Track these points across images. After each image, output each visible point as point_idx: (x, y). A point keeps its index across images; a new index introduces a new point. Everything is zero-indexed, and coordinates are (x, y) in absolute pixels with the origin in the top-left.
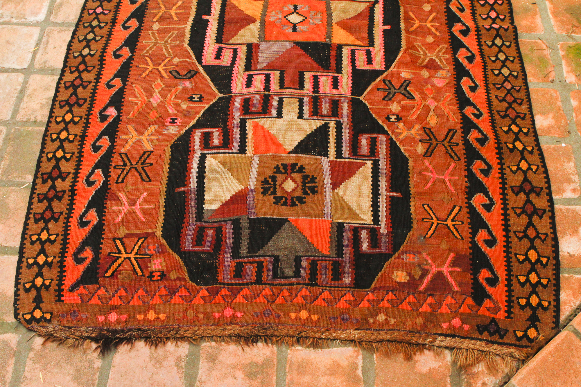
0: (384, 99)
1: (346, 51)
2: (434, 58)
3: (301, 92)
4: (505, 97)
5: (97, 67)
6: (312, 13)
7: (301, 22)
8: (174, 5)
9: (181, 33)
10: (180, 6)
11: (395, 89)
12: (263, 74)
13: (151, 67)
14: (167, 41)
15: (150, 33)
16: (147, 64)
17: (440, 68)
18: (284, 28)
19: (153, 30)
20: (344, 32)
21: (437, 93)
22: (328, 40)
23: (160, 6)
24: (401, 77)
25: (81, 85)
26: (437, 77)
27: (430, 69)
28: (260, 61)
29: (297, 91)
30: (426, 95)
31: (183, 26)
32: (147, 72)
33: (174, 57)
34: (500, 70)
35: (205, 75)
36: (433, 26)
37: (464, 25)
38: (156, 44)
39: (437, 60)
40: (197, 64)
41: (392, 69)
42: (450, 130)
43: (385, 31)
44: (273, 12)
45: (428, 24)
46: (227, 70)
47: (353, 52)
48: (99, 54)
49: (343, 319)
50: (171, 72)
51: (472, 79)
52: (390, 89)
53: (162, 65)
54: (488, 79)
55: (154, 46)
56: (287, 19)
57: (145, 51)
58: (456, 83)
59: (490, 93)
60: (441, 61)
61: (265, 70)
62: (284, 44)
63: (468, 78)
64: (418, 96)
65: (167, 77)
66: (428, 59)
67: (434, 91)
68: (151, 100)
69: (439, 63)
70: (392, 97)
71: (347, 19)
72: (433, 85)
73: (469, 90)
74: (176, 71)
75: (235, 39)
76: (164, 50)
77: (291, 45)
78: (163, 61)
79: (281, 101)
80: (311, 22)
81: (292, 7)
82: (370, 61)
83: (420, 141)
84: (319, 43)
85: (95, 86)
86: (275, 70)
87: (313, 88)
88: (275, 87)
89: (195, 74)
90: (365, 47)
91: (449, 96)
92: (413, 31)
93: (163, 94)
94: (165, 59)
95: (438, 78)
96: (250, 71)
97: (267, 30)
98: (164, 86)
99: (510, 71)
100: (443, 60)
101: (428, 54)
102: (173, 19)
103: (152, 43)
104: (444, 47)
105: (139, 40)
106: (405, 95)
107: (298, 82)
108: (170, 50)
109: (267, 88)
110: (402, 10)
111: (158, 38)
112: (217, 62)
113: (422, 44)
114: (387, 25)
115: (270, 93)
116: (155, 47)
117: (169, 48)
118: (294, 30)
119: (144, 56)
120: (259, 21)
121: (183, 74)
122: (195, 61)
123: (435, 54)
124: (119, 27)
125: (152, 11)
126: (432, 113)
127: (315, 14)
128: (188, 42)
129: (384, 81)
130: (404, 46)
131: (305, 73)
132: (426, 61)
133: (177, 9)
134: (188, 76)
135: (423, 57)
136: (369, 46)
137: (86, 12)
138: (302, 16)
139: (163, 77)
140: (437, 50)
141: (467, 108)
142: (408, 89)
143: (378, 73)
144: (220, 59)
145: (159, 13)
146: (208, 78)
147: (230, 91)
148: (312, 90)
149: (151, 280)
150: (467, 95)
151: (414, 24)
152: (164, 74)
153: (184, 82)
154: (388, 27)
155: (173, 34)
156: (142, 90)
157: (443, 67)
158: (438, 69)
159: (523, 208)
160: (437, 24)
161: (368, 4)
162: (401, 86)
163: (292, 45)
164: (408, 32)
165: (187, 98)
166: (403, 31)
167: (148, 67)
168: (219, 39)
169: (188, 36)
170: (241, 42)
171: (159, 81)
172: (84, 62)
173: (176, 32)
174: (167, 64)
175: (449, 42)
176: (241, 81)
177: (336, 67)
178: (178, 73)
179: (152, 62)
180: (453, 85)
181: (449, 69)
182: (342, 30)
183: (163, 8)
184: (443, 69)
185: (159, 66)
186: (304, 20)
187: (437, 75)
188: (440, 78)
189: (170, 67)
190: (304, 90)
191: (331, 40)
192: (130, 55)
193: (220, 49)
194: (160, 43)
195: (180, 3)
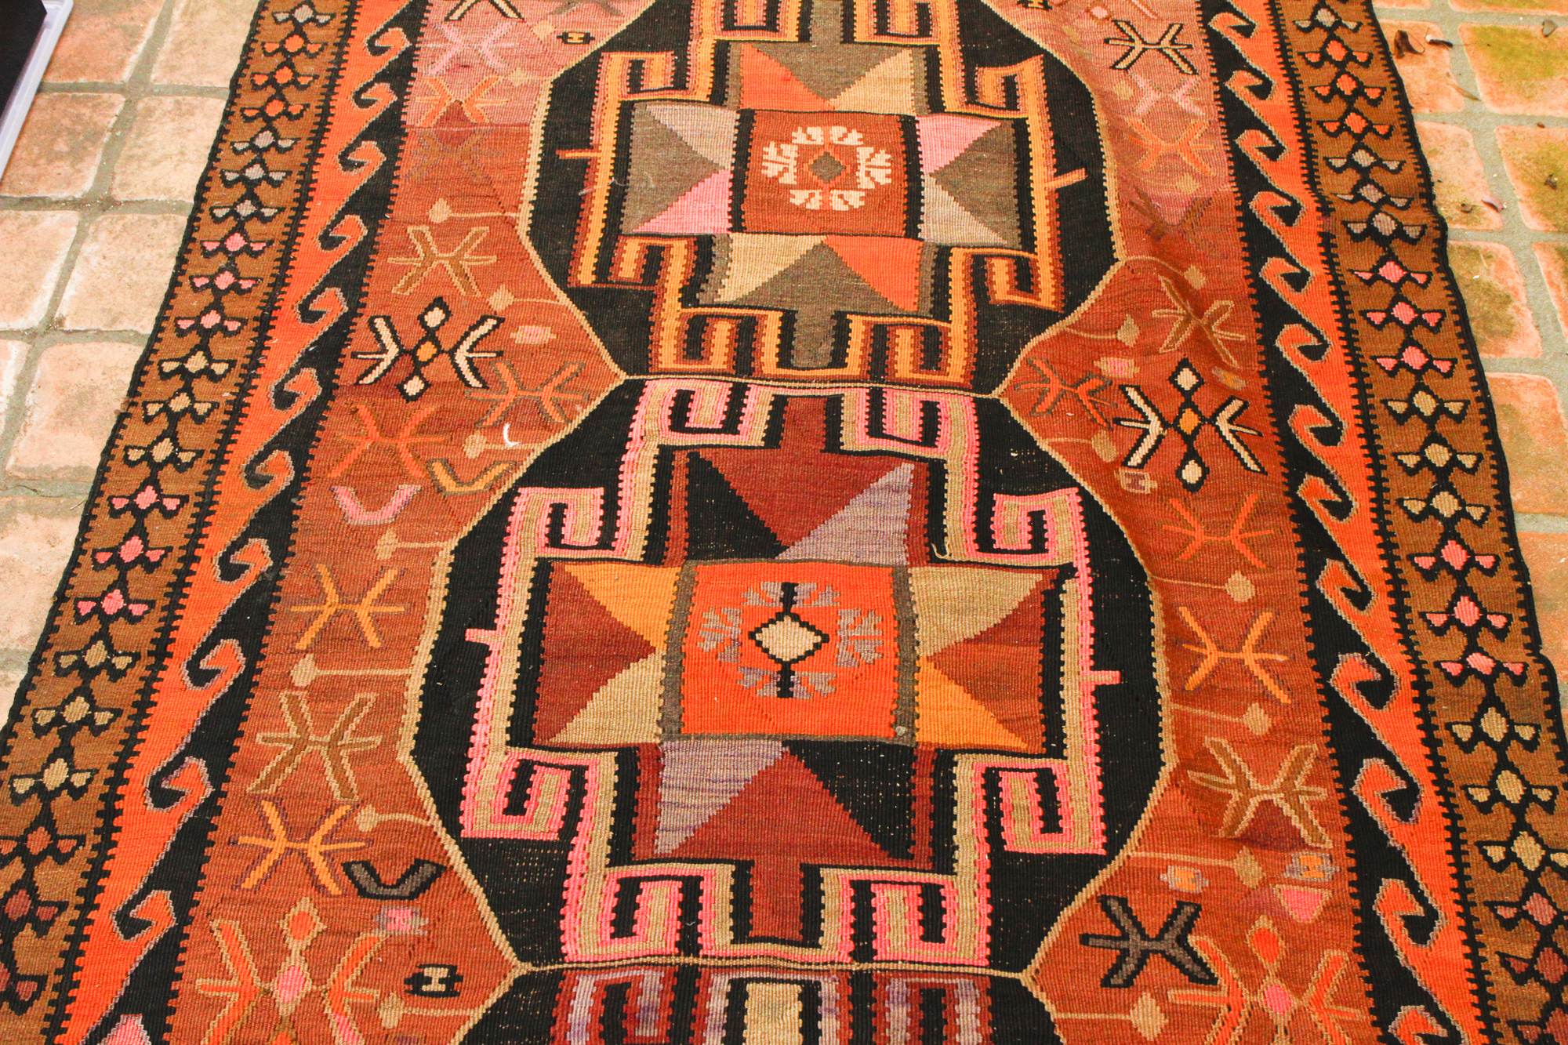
0: (1106, 982)
1: (966, 775)
2: (1277, 799)
3: (809, 953)
4: (1533, 961)
5: (94, 839)
6: (847, 619)
7: (809, 653)
8: (370, 585)
9: (391, 701)
10: (390, 589)
11: (1145, 937)
12: (675, 878)
13: (279, 844)
14: (339, 735)
15: (283, 697)
16: (267, 832)
17: (1301, 844)
18: (750, 679)
19: (292, 687)
20: (955, 693)
21: (1295, 951)
22: (902, 730)
23: (322, 590)
24: (1164, 888)
25: (31, 917)
26: (1290, 882)
27: (1264, 846)
28: (664, 820)
29: (797, 952)
30: (1258, 965)
31: (399, 672)
32: (266, 865)
33: (362, 803)
34: (1508, 844)
35: (469, 879)
36: (1265, 665)
37: (1373, 661)
38: (300, 745)
39: (1287, 810)
40: (442, 833)
41: (1130, 850)
43: (1100, 691)
44: (711, 615)
45: (1249, 657)
46: (547, 860)
47: (991, 781)
48: (99, 787)
50: (347, 867)
51: (1413, 886)
52: (1125, 936)
53: (317, 837)
54: (1468, 884)
55: (293, 754)
56: (759, 644)
57: (263, 775)
59: (1483, 946)
60: (1302, 814)
61: (680, 860)
62: (748, 747)
63: (1400, 883)
64: (1227, 973)
65: (334, 889)
66: (1254, 802)
67: (1281, 943)
68: (272, 985)
69: (1296, 822)
70: (1135, 973)
71: (968, 641)
72: (1280, 918)
73: (1405, 932)
74: (366, 865)
75: (581, 728)
76: (329, 772)
77: (774, 750)
78: (323, 818)
79: (738, 995)
80: (844, 655)
81: (775, 591)
82: (1051, 821)
84: (873, 743)
85: (81, 923)
86: (717, 861)
87: (853, 938)
88: (717, 933)
89: (433, 878)
90: (1032, 756)
91: (1336, 961)
92: (1198, 689)
93: (320, 959)
94: (330, 811)
95: (1295, 882)
96: (630, 863)
97: (689, 689)
98: (322, 927)
99: (1544, 847)
100: (1307, 808)
101: (1255, 785)
102: (365, 642)
103: (288, 740)
104: (1307, 753)
105: (242, 727)
106: (1180, 966)
107: (800, 912)
108: (349, 773)
109: (689, 941)
110: (1155, 597)
111: (310, 723)
112: (512, 827)
113: (1231, 742)
114: (1107, 668)
115: (701, 961)
116: (298, 759)
117: (345, 761)
118: (785, 689)
119: (256, 799)
120: (661, 650)
121: (388, 877)
122: (437, 823)
123: (1278, 781)
124: (176, 672)
125: (294, 609)
127: (858, 622)
128: (412, 744)
129: (1103, 900)
130: (1170, 761)
131: (823, 872)
132: (1249, 814)
133: (381, 600)
134: (407, 888)
135: (1236, 795)
136: (1046, 756)
137: (67, 608)
138: (811, 628)
139: (320, 888)
140: (1286, 764)
141: (1405, 1010)
142: (1192, 940)
143: (1083, 867)
144: (523, 812)
145: (317, 614)
146: (478, 891)
147: (559, 956)
148: (850, 946)
150: (1401, 957)
151: (1201, 657)
152: (325, 878)
153: (394, 913)
154: (1110, 677)
155: (362, 704)
156: (244, 945)
157: (1308, 840)
158: (1292, 848)
160: (1280, 658)
161: (1039, 577)
162: (1166, 928)
163: (776, 749)
164: (1179, 695)
165: (400, 983)
166: (1164, 693)
167: (268, 844)
168: (521, 732)
169: (412, 715)
170: (600, 741)
171: (305, 905)
172: (46, 819)
173: (372, 696)
174: (335, 830)
175: (1325, 733)
176: (595, 911)
177: (932, 844)
178: (371, 871)
179: (286, 824)
180: (1347, 914)
181: (1331, 846)
182: (953, 687)
183: (332, 596)
184: (1311, 848)
185: (306, 840)
186: (817, 646)
187: (1292, 871)
188: (1303, 884)
189: (346, 845)
190: (820, 947)
191: (912, 730)
192: (210, 790)
193: (524, 773)
194: (315, 743)
195: (389, 577)
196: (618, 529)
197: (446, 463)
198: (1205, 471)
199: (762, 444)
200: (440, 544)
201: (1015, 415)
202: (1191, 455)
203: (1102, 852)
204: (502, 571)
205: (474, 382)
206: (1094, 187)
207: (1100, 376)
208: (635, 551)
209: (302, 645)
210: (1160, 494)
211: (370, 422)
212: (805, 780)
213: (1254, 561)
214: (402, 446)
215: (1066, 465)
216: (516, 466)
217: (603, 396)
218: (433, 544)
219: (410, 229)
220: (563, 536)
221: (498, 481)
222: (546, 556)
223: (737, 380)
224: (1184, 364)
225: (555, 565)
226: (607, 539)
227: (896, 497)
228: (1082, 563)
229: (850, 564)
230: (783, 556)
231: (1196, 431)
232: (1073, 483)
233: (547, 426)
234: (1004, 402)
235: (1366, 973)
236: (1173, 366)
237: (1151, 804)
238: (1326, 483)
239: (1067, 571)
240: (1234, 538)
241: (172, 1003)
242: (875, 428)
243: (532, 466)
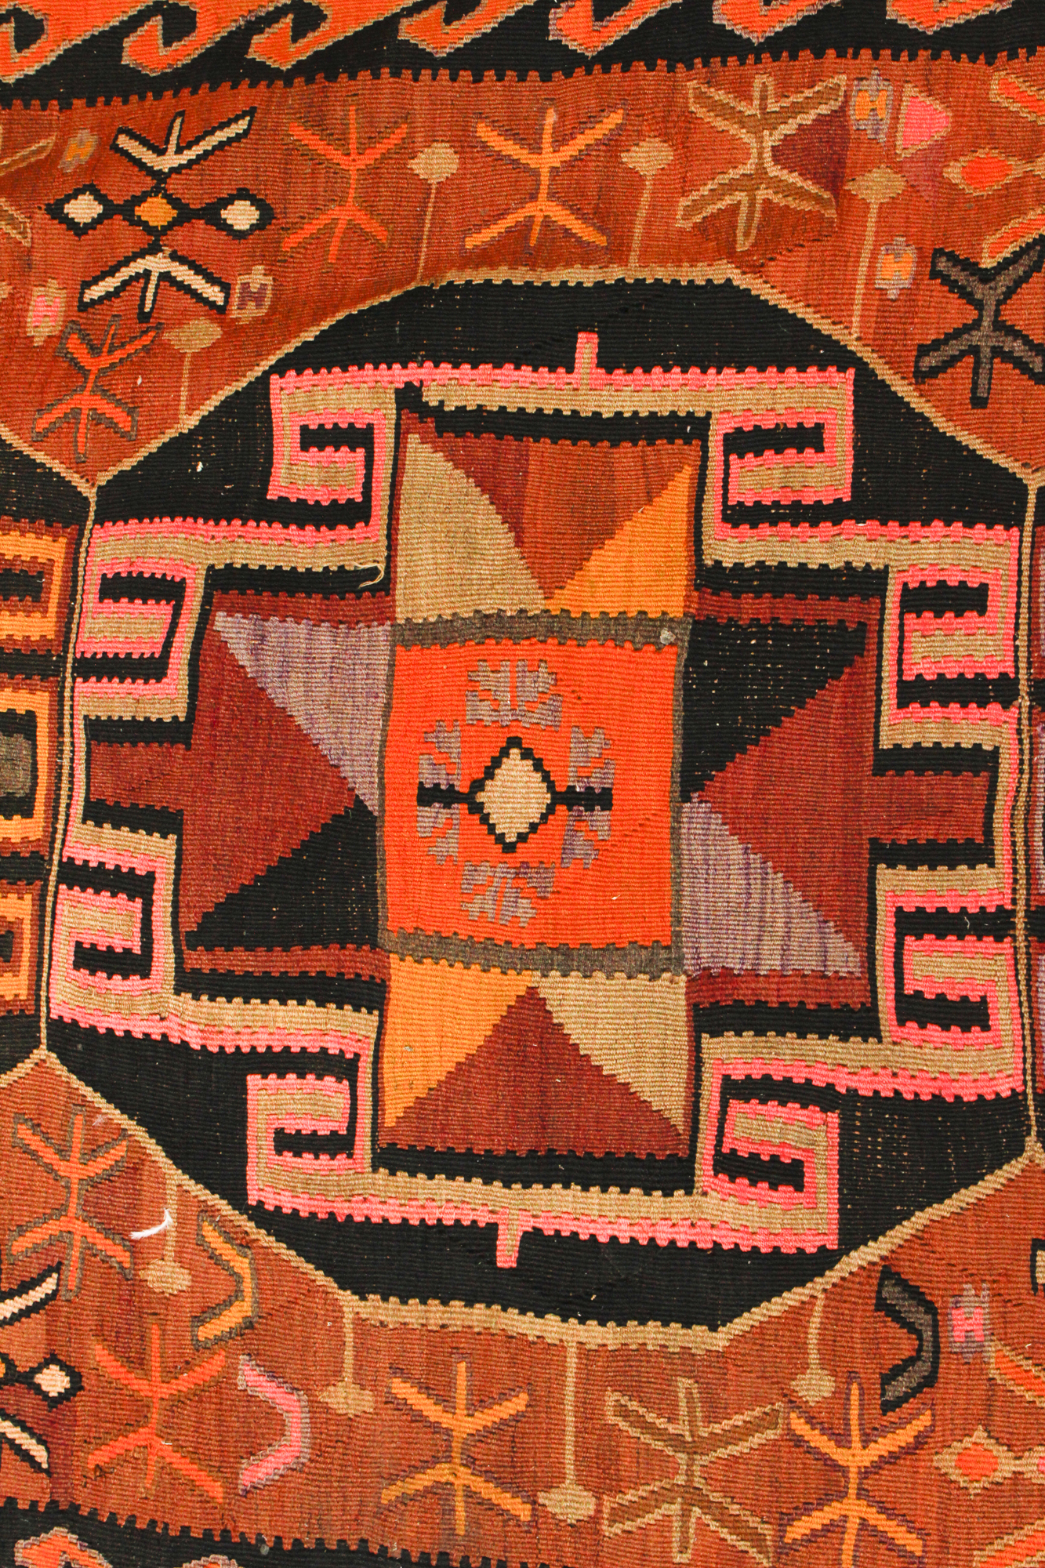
2: (771, 140)
3: (1007, 764)
6: (485, 712)
7: (538, 766)
8: (418, 1418)
9: (627, 1368)
10: (425, 1388)
11: (977, 324)
12: (899, 945)
13: (853, 1509)
14: (677, 1441)
15: (609, 1530)
16: (833, 1529)
17: (842, 111)
18: (580, 847)
19: (595, 1520)
20: (605, 561)
21: (991, 138)
22: (666, 635)
23: (428, 1491)
24: (909, 295)
26: (893, 135)
27: (841, 163)
28: (810, 965)
29: (1006, 778)
30: (1020, 183)
31: (572, 1362)
32: (887, 1526)
33: (788, 1395)
35: (903, 1231)
36: (561, 139)
38: (692, 1496)
39: (789, 128)
40: (833, 1276)
41: (850, 338)
43: (607, 361)
44: (474, 909)
45: (548, 160)
46: (869, 1129)
47: (739, 516)
50: (887, 1407)
52: (975, 350)
53: (840, 1455)
55: (707, 1506)
56: (522, 837)
57: (743, 1545)
58: (924, 54)
60: (796, 110)
61: (871, 940)
62: (693, 849)
65: (924, 1421)
66: (774, 171)
67: (981, 153)
69: (807, 119)
70: (1026, 340)
71: (519, 542)
72: (943, 152)
74: (887, 1379)
75: (663, 1089)
76: (733, 1450)
77: (697, 815)
78: (810, 1450)
80: (539, 716)
81: (431, 817)
82: (805, 438)
84: (686, 675)
86: (872, 890)
87: (982, 704)
88: (983, 887)
89: (903, 1283)
90: (705, 458)
91: (1006, 86)
92: (601, 230)
93: (1029, 1431)
94: (798, 1441)
95: (893, 128)
96: (874, 1008)
97: (595, 936)
98: (980, 1434)
100: (786, 102)
101: (748, 168)
102: (517, 1418)
103: (685, 1515)
104: (701, 96)
106: (1019, 282)
107: (946, 776)
108: (738, 1420)
110: (457, 277)
111: (655, 1486)
112: (821, 1178)
113: (684, 193)
114: (573, 349)
115: (1021, 907)
116: (715, 1497)
117: (717, 1428)
118: (601, 799)
119: (783, 1550)
120: (532, 978)
121: (906, 1346)
122: (818, 1286)
123: (744, 135)
125: (461, 1530)
127: (486, 695)
128: (699, 1330)
129: (920, 377)
130: (723, 272)
131: (885, 744)
132: (793, 178)
133: (445, 1400)
134: (922, 1319)
135: (762, 194)
136: (704, 440)
138: (496, 763)
139: (920, 1442)
140: (720, 124)
142: (987, 263)
143: (873, 399)
144: (798, 1165)
145: (469, 1494)
146: (920, 1219)
147: (1016, 1100)
148: (994, 708)
150: (998, 8)
151: (547, 222)
152: (905, 1436)
153: (958, 1335)
154: (587, 347)
155: (623, 1412)
156: (1009, 1540)
157: (834, 105)
158: (844, 127)
160: (551, 118)
161: (413, 439)
162: (967, 295)
163: (696, 813)
164: (617, 253)
166: (614, 274)
167: (853, 1525)
168: (672, 1175)
169: (652, 1334)
170: (683, 1060)
171: (946, 1461)
173: (612, 1398)
174: (828, 1431)
175: (671, 69)
176: (947, 1053)
177: (844, 597)
178: (897, 1371)
179: (821, 1504)
180: (938, 67)
181: (844, 77)
182: (592, 565)
183: (441, 1473)
184: (846, 103)
185: (844, 1470)
186: (526, 754)
187: (877, 132)
188: (895, 119)
189: (854, 1413)
190: (997, 748)
191: (665, 620)
193: (731, 1165)
194: (689, 1474)
195: (402, 1389)
196: (324, 1050)
197: (199, 1320)
198: (243, 194)
199: (173, 837)
200: (348, 1318)
201: (127, 464)
202: (212, 214)
203: (851, 373)
204: (395, 1220)
205: (49, 1285)
207: (62, 337)
208: (363, 1023)
209: (524, 1512)
210: (275, 265)
211: (120, 1445)
212: (745, 769)
213: (394, 139)
214: (165, 1391)
215: (228, 391)
216: (208, 1211)
217: (75, 1082)
218: (348, 1329)
220: (334, 1133)
221: (231, 1236)
222: (368, 1156)
223: (53, 878)
224: (56, 212)
225: (384, 1142)
226: (342, 1067)
227: (272, 639)
228: (402, 374)
229: (388, 706)
230: (372, 804)
231: (174, 202)
232: (263, 381)
233: (135, 1167)
234: (103, 479)
235: (1022, 52)
236: (56, 227)
237: (784, 303)
238: (261, 32)
239: (409, 398)
240: (355, 165)
242: (153, 668)
243: (208, 1186)
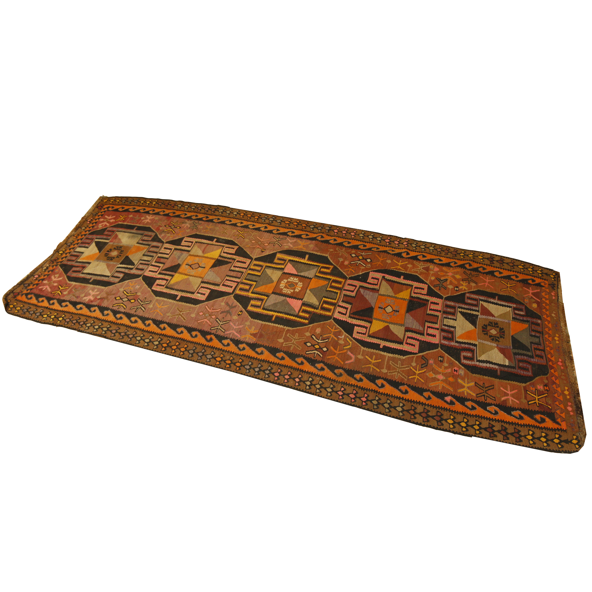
0: (446, 289)
1: (415, 295)
2: (422, 267)
3: (440, 317)
4: (445, 253)
5: (412, 404)
6: (387, 302)
7: (392, 308)
8: (368, 360)
9: (393, 359)
10: (370, 357)
11: (440, 284)
12: (427, 329)
13: (417, 377)
14: (398, 367)
15: (388, 374)
16: (414, 378)
17: (429, 267)
18: (395, 315)
19: (387, 373)
23: (368, 367)
24: (434, 280)
25: (426, 413)
27: (428, 270)
28: (418, 328)
30: (445, 275)
31: (387, 358)
32: (420, 379)
33: (411, 365)
34: (430, 250)
35: (425, 353)
36: (401, 263)
37: (404, 252)
38: (398, 372)
39: (424, 267)
40: (417, 355)
41: (428, 282)
42: (464, 273)
43: (404, 279)
44: (383, 317)
46: (422, 343)
47: (416, 293)
48: (404, 402)
49: (556, 327)
50: (421, 368)
51: (435, 259)
52: (440, 286)
53: (416, 371)
54: (435, 255)
55: (400, 374)
56: (389, 313)
57: (404, 378)
58: (437, 264)
59: (443, 256)
60: (424, 265)
61: (424, 328)
62: (407, 317)
64: (446, 277)
65: (425, 370)
66: (422, 269)
67: (442, 272)
68: (440, 380)
70: (445, 286)
71: (392, 290)
72: (438, 271)
73: (441, 262)
75: (401, 336)
76: (404, 369)
78: (412, 371)
79: (445, 325)
80: (393, 304)
81: (380, 309)
82: (422, 289)
83: (469, 284)
84: (408, 304)
85: (428, 405)
86: (425, 324)
88: (437, 326)
89: (425, 357)
91: (444, 268)
92: (405, 269)
93: (437, 373)
94: (411, 369)
96: (424, 333)
97: (396, 322)
98: (431, 372)
101: (419, 269)
102: (380, 362)
103: (398, 374)
104: (415, 263)
105: (394, 380)
106: (444, 282)
107: (433, 317)
108: (405, 366)
109: (438, 329)
111: (394, 371)
112: (417, 347)
113: (413, 269)
114: (400, 277)
115: (440, 328)
117: (402, 367)
118: (398, 311)
119: (408, 379)
120: (388, 324)
121: (424, 362)
122: (415, 355)
123: (419, 266)
124: (381, 390)
125: (371, 371)
126: (455, 276)
128: (402, 356)
129: (434, 287)
130: (416, 274)
131: (428, 313)
133: (372, 359)
134: (426, 360)
135: (421, 271)
136: (412, 287)
137: (364, 407)
138: (387, 306)
139: (425, 372)
140: (417, 265)
141: (451, 265)
142: (441, 280)
143: (429, 287)
144: (414, 345)
145: (373, 368)
146: (427, 352)
147: (438, 344)
148: (439, 312)
149: (549, 390)
150: (444, 263)
151: (399, 268)
152: (423, 371)
153: (430, 363)
154: (402, 277)
156: (434, 383)
159: (500, 264)
160: (401, 261)
161: (383, 281)
162: (439, 282)
163: (408, 314)
165: (441, 363)
166: (406, 272)
168: (401, 343)
169: (396, 356)
170: (403, 334)
171: (427, 374)
172: (408, 411)
173: (391, 362)
174: (415, 369)
175: (413, 260)
176: (431, 339)
177: (425, 301)
178: (423, 364)
179: (413, 376)
180: (438, 266)
181: (429, 264)
182: (400, 294)
183: (370, 365)
185: (416, 373)
186: (391, 306)
187: (432, 269)
188: (434, 268)
189: (418, 368)
190: (439, 315)
191: (406, 299)
192: (406, 386)
193: (407, 343)
194: (399, 370)
195: (367, 357)
196: (364, 326)
197: (344, 347)
198: (370, 259)
199: (351, 305)
200: (362, 349)
201: (353, 276)
202: (366, 259)
203: (427, 285)
204: (369, 341)
205: (327, 340)
206: (310, 254)
207: (348, 265)
208: (369, 324)
209: (379, 371)
210: (371, 265)
211: (331, 357)
212: (413, 312)
213: (385, 259)
214: (338, 352)
215: (365, 272)
216: (348, 337)
217: (335, 323)
218: (362, 351)
219: (284, 345)
220: (364, 333)
221: (350, 339)
223: (337, 306)
224: (351, 255)
225: (369, 335)
226: (366, 328)
227: (365, 292)
228: (383, 275)
229: (377, 300)
230: (374, 307)
231: (363, 257)
232: (370, 272)
233: (340, 331)
234: (350, 276)
235: (446, 266)
236: (350, 256)
237: (422, 278)
238: (373, 248)
239: (384, 277)
240: (381, 259)
241: (443, 393)
242: (353, 291)
243: (348, 335)
